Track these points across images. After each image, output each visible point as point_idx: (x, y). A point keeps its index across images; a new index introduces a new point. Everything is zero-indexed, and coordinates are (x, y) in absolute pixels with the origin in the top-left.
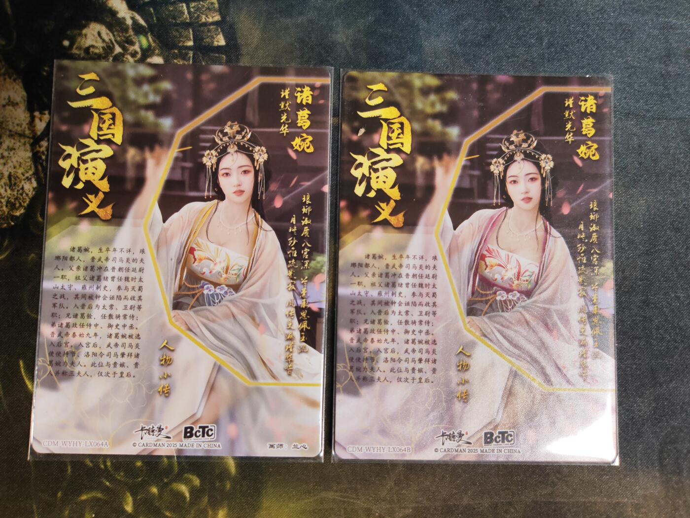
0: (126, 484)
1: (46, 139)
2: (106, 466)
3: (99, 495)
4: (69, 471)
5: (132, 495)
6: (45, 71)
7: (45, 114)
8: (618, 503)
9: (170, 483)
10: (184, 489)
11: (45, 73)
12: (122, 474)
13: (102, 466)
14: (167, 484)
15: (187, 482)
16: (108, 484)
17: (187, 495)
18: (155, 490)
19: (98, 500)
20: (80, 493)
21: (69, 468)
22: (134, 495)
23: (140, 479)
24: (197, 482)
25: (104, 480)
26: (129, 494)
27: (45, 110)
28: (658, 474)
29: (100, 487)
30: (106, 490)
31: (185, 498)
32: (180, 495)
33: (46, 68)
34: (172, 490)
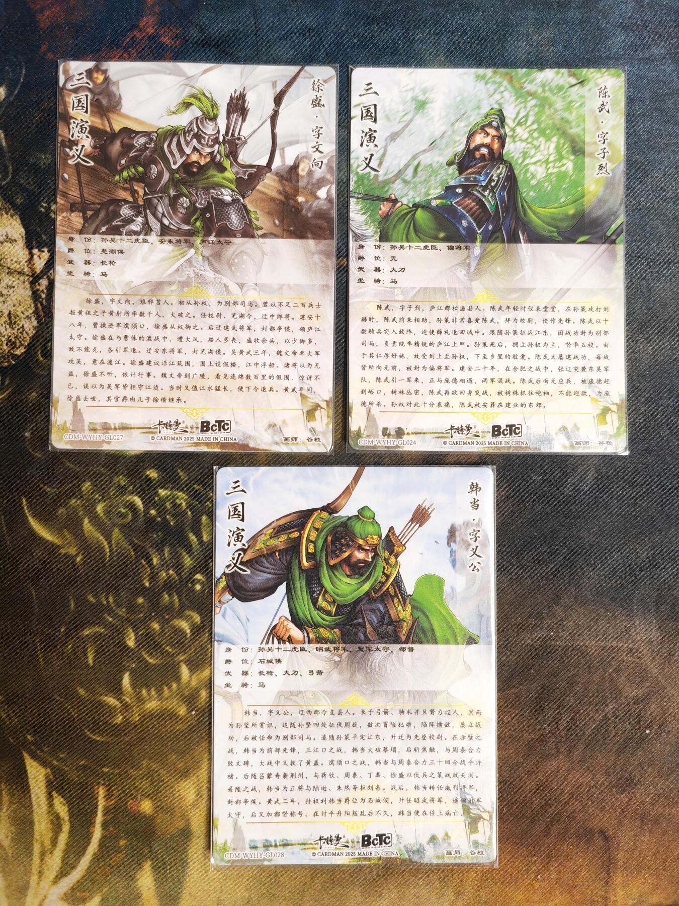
0: (128, 620)
1: (45, 277)
2: (108, 602)
3: (102, 630)
4: (72, 606)
5: (133, 631)
6: (43, 207)
7: (43, 251)
8: (613, 647)
9: (172, 619)
10: (184, 625)
11: (43, 210)
12: (124, 610)
13: (105, 602)
14: (168, 621)
15: (188, 619)
16: (110, 619)
17: (188, 631)
18: (156, 626)
19: (101, 634)
20: (83, 628)
21: (72, 603)
22: (136, 630)
23: (142, 615)
24: (197, 618)
25: (107, 616)
26: (130, 630)
27: (43, 248)
28: (654, 620)
29: (102, 622)
30: (109, 625)
31: (186, 634)
32: (181, 632)
33: (44, 205)
34: (172, 626)
